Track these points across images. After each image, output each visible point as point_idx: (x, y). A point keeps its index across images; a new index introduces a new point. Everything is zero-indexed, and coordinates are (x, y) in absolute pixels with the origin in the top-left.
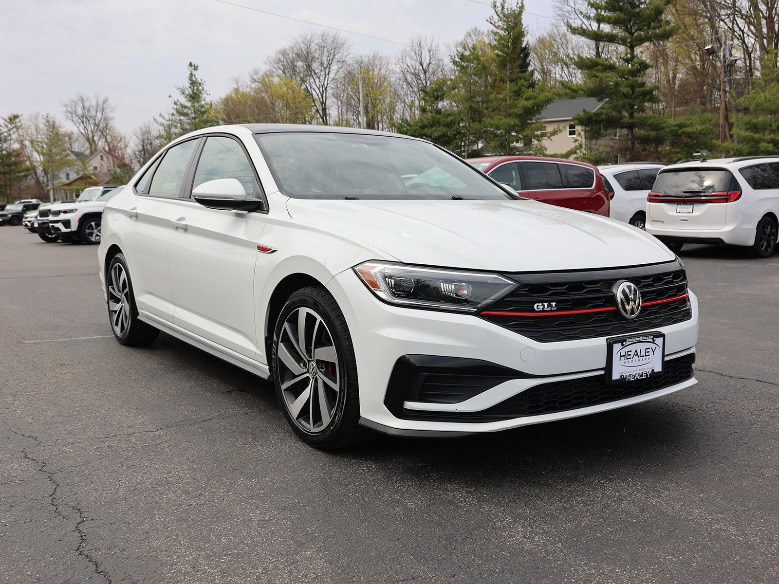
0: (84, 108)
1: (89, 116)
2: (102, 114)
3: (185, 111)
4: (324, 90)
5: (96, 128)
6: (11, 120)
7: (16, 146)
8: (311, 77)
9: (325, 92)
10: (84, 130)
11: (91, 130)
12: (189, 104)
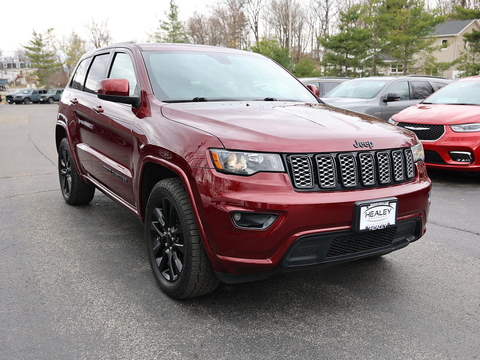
0: (94, 23)
1: (97, 29)
2: (106, 28)
3: (167, 26)
4: (257, 13)
5: (101, 37)
6: (49, 31)
7: (52, 49)
8: (248, 4)
9: (257, 14)
10: (94, 38)
11: (98, 39)
12: (169, 22)
